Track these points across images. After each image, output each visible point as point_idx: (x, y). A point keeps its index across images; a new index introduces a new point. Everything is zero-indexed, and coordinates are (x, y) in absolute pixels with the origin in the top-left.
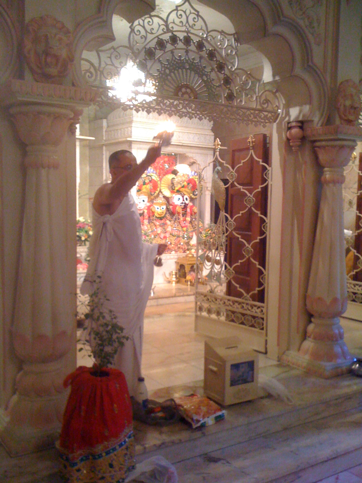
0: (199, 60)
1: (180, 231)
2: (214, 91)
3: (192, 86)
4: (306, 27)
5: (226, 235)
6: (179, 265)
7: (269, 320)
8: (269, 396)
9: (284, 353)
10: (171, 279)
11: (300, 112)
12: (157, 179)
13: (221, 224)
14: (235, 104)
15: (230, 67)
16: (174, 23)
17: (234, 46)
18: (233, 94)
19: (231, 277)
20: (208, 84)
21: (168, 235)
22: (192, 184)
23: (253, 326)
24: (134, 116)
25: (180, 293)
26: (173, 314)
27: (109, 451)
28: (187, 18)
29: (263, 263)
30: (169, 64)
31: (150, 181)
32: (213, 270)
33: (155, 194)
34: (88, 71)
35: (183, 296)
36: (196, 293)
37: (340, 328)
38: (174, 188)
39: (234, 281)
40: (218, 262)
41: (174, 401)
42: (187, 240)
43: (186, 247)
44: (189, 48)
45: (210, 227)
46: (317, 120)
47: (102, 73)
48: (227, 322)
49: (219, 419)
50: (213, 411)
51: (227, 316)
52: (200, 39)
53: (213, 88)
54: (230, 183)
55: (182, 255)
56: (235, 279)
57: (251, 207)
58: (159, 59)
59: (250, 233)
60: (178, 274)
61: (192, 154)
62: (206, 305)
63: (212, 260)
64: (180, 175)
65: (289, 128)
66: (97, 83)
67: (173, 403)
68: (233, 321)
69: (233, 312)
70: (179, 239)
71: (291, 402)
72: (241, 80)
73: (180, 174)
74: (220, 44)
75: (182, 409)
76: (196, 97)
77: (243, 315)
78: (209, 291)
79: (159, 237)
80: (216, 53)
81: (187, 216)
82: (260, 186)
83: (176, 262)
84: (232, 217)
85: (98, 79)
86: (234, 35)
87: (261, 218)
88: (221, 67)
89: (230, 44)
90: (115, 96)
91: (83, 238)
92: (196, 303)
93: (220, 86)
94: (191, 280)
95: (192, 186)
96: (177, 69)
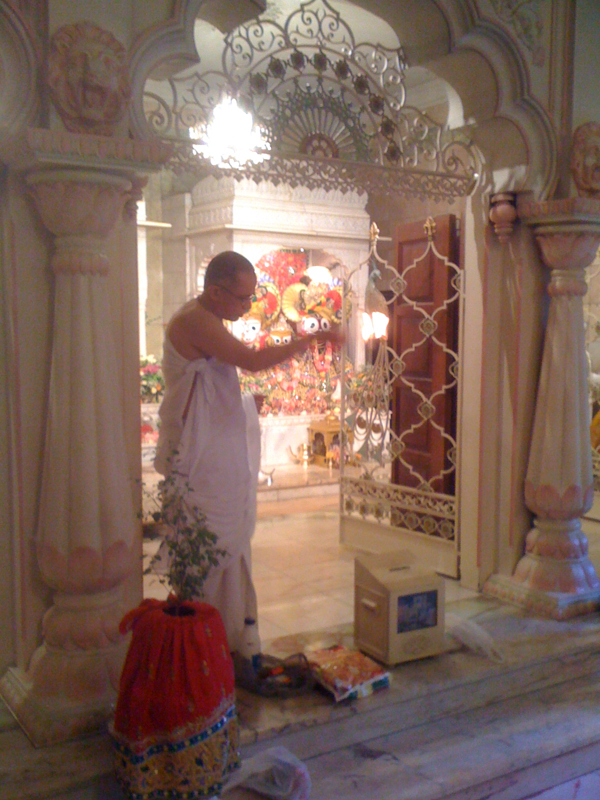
0: (339, 93)
1: (314, 378)
2: (366, 144)
3: (329, 138)
4: (519, 36)
5: (389, 382)
6: (314, 434)
7: (462, 524)
8: (464, 649)
9: (487, 579)
10: (301, 457)
11: (511, 177)
12: (275, 292)
13: (381, 364)
14: (402, 165)
15: (392, 105)
16: (297, 32)
17: (399, 70)
18: (398, 148)
19: (400, 452)
20: (356, 133)
21: (294, 384)
22: (333, 299)
23: (436, 534)
24: (235, 187)
25: (316, 480)
26: (304, 515)
27: (196, 738)
28: (320, 23)
29: (452, 429)
30: (291, 100)
31: (264, 296)
32: (369, 442)
33: (273, 318)
34: (155, 113)
35: (321, 484)
36: (342, 479)
37: (580, 536)
38: (304, 307)
39: (404, 459)
40: (377, 429)
41: (305, 658)
42: (327, 392)
43: (325, 405)
44: (324, 73)
45: (366, 370)
46: (539, 190)
47: (179, 116)
48: (394, 528)
49: (380, 687)
50: (369, 674)
51: (394, 517)
52: (342, 59)
53: (365, 139)
54: (395, 298)
55: (318, 417)
56: (405, 455)
57: (430, 336)
58: (273, 92)
59: (430, 380)
60: (311, 448)
61: (333, 250)
62: (357, 500)
63: (367, 425)
64: (314, 285)
65: (493, 205)
66: (172, 133)
67: (303, 659)
68: (402, 525)
69: (404, 511)
70: (313, 391)
71: (500, 659)
72: (411, 125)
73: (314, 282)
74: (376, 67)
75: (317, 670)
76: (336, 155)
77: (420, 515)
78: (363, 477)
79: (281, 388)
80: (368, 79)
81: (326, 353)
82: (446, 302)
83: (308, 429)
84: (399, 355)
85: (173, 125)
86: (398, 50)
87: (448, 354)
88: (377, 104)
89: (391, 66)
90: (202, 154)
91: (154, 391)
92: (342, 496)
93: (376, 135)
94: (334, 459)
95: (335, 303)
96: (304, 108)
